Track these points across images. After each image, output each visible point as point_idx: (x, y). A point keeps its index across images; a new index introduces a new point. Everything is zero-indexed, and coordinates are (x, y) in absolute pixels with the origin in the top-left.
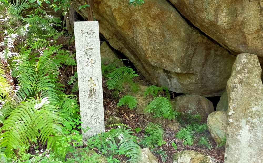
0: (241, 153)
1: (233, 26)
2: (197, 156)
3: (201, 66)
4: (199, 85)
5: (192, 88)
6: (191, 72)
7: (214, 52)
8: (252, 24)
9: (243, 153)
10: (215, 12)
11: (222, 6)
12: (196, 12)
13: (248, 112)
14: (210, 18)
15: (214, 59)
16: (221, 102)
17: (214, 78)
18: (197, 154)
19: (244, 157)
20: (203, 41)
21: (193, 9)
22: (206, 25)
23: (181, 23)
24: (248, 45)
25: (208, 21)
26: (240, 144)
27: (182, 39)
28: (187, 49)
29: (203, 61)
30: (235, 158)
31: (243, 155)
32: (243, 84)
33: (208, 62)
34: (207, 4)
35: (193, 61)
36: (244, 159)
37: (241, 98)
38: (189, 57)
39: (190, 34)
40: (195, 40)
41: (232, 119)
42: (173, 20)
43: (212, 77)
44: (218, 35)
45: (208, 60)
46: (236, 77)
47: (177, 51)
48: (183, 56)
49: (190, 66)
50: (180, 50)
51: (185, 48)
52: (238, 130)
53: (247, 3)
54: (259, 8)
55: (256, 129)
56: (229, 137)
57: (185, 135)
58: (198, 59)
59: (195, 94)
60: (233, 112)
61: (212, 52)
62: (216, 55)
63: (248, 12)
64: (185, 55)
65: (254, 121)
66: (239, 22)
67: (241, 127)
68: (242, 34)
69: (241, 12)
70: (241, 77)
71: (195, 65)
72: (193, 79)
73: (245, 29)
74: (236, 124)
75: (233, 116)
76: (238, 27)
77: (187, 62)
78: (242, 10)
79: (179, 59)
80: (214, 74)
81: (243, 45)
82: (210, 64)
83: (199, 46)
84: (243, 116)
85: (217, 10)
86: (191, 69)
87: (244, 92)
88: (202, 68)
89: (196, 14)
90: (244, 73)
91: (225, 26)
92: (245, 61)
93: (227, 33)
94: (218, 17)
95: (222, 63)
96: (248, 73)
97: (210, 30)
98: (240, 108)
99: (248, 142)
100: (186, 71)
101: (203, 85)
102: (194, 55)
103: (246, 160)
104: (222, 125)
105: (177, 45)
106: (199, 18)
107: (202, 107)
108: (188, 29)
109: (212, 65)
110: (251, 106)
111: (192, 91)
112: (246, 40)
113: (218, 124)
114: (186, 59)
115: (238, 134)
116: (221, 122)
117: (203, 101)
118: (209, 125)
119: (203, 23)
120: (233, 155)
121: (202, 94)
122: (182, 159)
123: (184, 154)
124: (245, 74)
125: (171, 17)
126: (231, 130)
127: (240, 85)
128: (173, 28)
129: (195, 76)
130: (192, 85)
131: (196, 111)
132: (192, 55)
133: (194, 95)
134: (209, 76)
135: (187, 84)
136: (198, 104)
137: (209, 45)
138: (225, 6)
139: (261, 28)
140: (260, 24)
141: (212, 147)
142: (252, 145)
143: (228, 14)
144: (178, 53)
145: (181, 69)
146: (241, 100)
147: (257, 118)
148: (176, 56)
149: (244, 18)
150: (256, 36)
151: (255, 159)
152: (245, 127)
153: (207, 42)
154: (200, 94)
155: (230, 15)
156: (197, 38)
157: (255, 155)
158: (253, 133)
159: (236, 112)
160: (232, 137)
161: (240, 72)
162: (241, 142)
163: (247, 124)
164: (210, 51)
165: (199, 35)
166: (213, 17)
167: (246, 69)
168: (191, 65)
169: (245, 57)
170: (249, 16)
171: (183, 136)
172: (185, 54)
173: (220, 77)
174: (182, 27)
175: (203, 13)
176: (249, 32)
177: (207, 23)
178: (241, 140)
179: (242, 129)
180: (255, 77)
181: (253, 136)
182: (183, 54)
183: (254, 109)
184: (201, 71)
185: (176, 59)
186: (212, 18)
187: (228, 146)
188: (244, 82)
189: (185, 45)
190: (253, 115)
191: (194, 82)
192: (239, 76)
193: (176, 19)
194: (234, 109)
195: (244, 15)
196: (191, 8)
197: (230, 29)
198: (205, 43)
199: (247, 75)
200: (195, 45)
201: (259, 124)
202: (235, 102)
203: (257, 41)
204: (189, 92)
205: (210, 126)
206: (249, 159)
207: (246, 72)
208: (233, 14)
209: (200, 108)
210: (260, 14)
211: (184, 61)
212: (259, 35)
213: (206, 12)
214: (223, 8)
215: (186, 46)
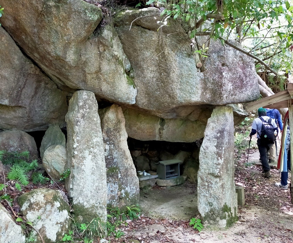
0: (86, 181)
1: (78, 64)
2: (49, 191)
3: (31, 98)
4: (25, 119)
5: (14, 122)
6: (20, 105)
7: (44, 85)
8: (93, 65)
9: (87, 181)
10: (64, 49)
11: (72, 44)
12: (39, 43)
13: (90, 143)
14: (57, 52)
15: (43, 93)
16: (47, 137)
17: (41, 112)
18: (48, 190)
19: (88, 184)
20: (35, 72)
21: (36, 39)
22: (51, 58)
23: (14, 50)
24: (87, 83)
25: (55, 55)
26: (84, 173)
27: (15, 68)
28: (18, 79)
29: (33, 94)
30: (81, 187)
31: (87, 182)
32: (85, 118)
33: (37, 94)
34: (55, 38)
35: (23, 93)
36: (88, 186)
37: (84, 131)
38: (20, 88)
39: (23, 63)
40: (27, 70)
41: (77, 151)
42: (4, 44)
43: (39, 111)
44: (62, 70)
45: (38, 92)
46: (78, 112)
47: (7, 79)
48: (13, 87)
49: (19, 98)
50: (11, 79)
51: (16, 78)
52: (82, 161)
53: (89, 46)
54: (99, 52)
55: (97, 157)
56: (74, 169)
57: (18, 175)
58: (29, 91)
59: (16, 129)
60: (78, 145)
61: (43, 84)
62: (45, 88)
63: (90, 54)
64: (16, 86)
65: (95, 151)
66: (82, 61)
67: (85, 157)
68: (83, 72)
69: (84, 52)
70: (83, 112)
71: (25, 97)
72: (19, 113)
73: (86, 69)
74: (80, 155)
75: (77, 149)
76: (81, 66)
77: (17, 94)
78: (85, 51)
79: (8, 89)
80: (43, 108)
81: (83, 83)
82: (39, 97)
83: (30, 77)
84: (86, 147)
85: (66, 46)
86: (20, 102)
87: (86, 126)
88: (31, 100)
89: (40, 44)
90: (85, 108)
91: (72, 63)
92: (86, 98)
93: (72, 70)
94: (66, 54)
95: (50, 97)
96: (89, 108)
97: (54, 64)
98: (83, 140)
99: (91, 170)
100: (15, 103)
101: (29, 119)
102: (24, 86)
103: (90, 186)
104: (62, 158)
105: (7, 74)
106: (43, 49)
107: (24, 143)
108: (22, 57)
109: (41, 98)
110: (92, 138)
111: (13, 126)
112: (86, 78)
113: (57, 158)
114: (16, 90)
115: (83, 164)
116: (61, 155)
117: (25, 137)
118: (45, 160)
119: (47, 56)
120: (78, 185)
121: (25, 128)
122: (35, 198)
123: (36, 193)
124: (86, 110)
125: (3, 40)
126: (77, 161)
127: (83, 119)
128: (4, 53)
129: (22, 109)
130: (16, 119)
131: (18, 148)
132: (22, 86)
133: (14, 131)
134: (36, 109)
135: (9, 118)
136: (20, 140)
137: (40, 77)
138: (74, 45)
139: (100, 70)
140: (99, 66)
141: (54, 182)
142: (94, 172)
143: (76, 53)
144: (8, 83)
145: (9, 101)
146: (84, 133)
147: (97, 148)
148: (5, 86)
149: (87, 59)
150: (95, 76)
151: (97, 184)
152: (88, 157)
153: (39, 74)
154: (23, 129)
155: (77, 54)
156: (30, 68)
157: (97, 180)
158: (95, 161)
159: (80, 145)
160: (77, 168)
161: (82, 107)
162: (85, 171)
163: (89, 154)
164: (40, 83)
165: (33, 65)
166: (62, 53)
167: (87, 105)
168: (20, 96)
169: (86, 94)
170: (91, 58)
171: (16, 177)
172: (17, 84)
173: (47, 111)
174: (15, 54)
175: (49, 46)
176: (89, 72)
177: (52, 57)
178: (85, 170)
179: (85, 160)
180: (94, 112)
181: (94, 164)
182: (14, 84)
183: (95, 140)
184: (30, 104)
185: (5, 89)
186: (60, 54)
187: (73, 177)
188: (86, 117)
189: (17, 74)
190: (94, 146)
191: (20, 115)
192: (81, 111)
193: (9, 44)
194: (78, 141)
195: (87, 56)
196: (34, 37)
197: (75, 67)
198: (37, 75)
199: (88, 110)
200: (26, 75)
201: (99, 153)
202: (78, 135)
203: (95, 81)
204: (9, 127)
205: (47, 162)
206: (93, 184)
207: (87, 107)
208: (79, 53)
209: (22, 145)
210: (99, 58)
211: (14, 92)
212: (97, 75)
213: (54, 46)
214: (72, 46)
215: (18, 76)
